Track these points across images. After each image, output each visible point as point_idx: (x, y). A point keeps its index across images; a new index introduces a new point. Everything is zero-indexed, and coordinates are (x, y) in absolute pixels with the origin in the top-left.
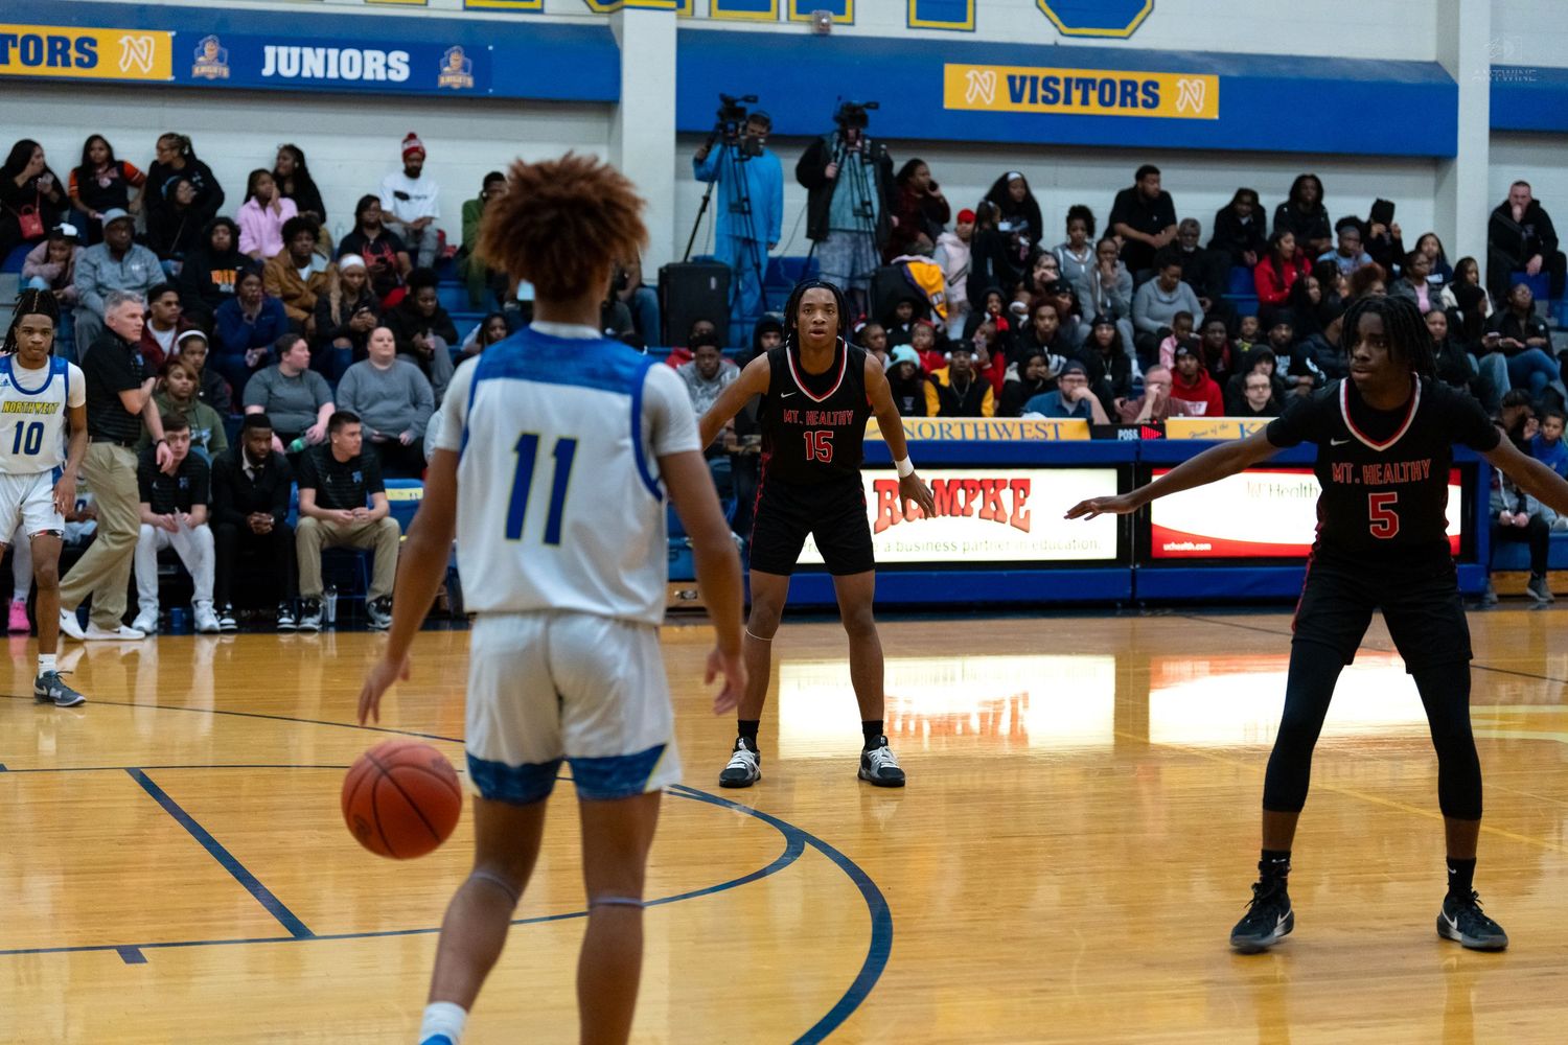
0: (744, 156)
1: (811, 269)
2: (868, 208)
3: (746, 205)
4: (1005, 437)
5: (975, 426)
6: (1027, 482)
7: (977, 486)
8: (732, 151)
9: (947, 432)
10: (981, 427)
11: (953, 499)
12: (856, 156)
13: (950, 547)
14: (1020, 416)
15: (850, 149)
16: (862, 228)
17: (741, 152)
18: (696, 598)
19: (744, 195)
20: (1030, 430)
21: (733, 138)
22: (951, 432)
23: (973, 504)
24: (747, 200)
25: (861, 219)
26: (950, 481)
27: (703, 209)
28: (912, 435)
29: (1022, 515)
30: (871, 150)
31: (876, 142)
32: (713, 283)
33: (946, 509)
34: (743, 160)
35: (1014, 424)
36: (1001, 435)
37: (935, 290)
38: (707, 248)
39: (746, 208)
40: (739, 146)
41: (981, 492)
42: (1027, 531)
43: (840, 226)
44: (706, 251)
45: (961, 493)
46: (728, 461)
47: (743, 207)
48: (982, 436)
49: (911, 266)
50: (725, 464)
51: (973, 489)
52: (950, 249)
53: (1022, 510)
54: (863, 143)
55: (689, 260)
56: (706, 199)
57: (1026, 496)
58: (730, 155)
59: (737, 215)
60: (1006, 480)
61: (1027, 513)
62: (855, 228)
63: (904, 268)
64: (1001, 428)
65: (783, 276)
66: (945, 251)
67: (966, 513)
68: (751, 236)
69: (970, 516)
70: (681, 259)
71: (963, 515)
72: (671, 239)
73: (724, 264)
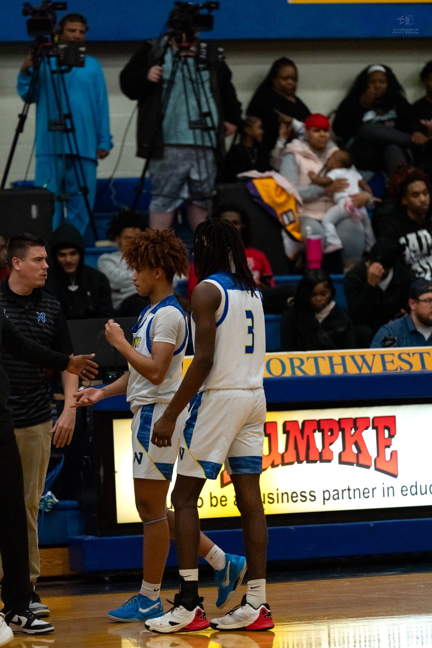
0: (63, 68)
1: (144, 191)
2: (208, 119)
3: (68, 121)
4: (365, 371)
5: (331, 358)
6: (393, 419)
7: (336, 428)
8: (49, 63)
9: (299, 368)
10: (337, 360)
11: (309, 444)
12: (191, 61)
13: (309, 497)
15: (183, 54)
16: (199, 143)
17: (59, 63)
19: (65, 111)
20: (392, 362)
21: (51, 47)
22: (303, 367)
23: (331, 447)
24: (69, 116)
25: (198, 132)
26: (304, 422)
27: (20, 129)
29: (388, 458)
30: (207, 55)
31: (212, 45)
32: (34, 211)
33: (302, 456)
34: (63, 72)
35: (374, 356)
36: (360, 369)
37: (286, 209)
38: (27, 172)
39: (69, 126)
40: (57, 56)
41: (340, 433)
42: (395, 476)
43: (174, 141)
44: (26, 177)
45: (318, 436)
47: (65, 124)
48: (339, 371)
49: (256, 182)
51: (331, 430)
52: (299, 158)
53: (388, 451)
54: (199, 47)
55: (7, 186)
56: (23, 118)
57: (391, 436)
58: (47, 67)
59: (58, 134)
60: (368, 418)
61: (394, 454)
62: (191, 142)
63: (249, 185)
64: (360, 361)
65: (115, 202)
66: (295, 162)
67: (324, 457)
69: (329, 461)
71: (322, 461)
73: (46, 189)
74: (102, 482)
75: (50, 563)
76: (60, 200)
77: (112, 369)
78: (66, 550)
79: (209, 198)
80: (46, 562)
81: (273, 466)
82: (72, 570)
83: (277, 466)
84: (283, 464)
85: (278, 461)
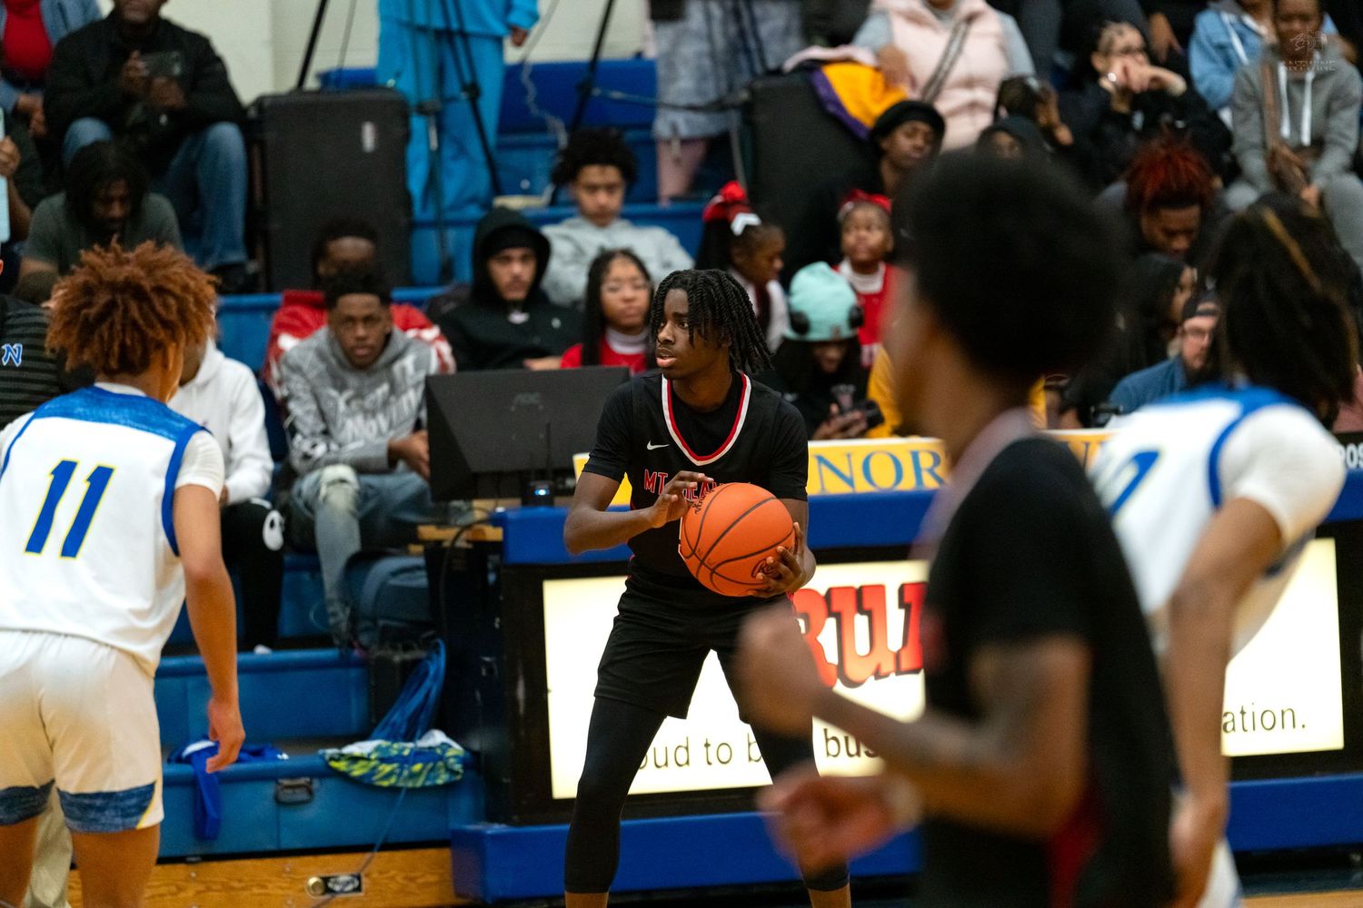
1: (597, 92)
9: (931, 472)
14: (1102, 425)
18: (358, 889)
22: (938, 470)
28: (850, 482)
32: (368, 136)
38: (344, 50)
44: (342, 60)
46: (421, 561)
49: (832, 73)
50: (418, 568)
55: (312, 83)
63: (816, 78)
65: (535, 111)
68: (455, 25)
70: (290, 82)
72: (266, 34)
73: (390, 90)
74: (521, 710)
75: (412, 880)
76: (422, 110)
77: (542, 475)
78: (445, 854)
79: (734, 107)
80: (406, 878)
81: (878, 675)
82: (459, 895)
83: (886, 675)
84: (899, 671)
85: (888, 665)
